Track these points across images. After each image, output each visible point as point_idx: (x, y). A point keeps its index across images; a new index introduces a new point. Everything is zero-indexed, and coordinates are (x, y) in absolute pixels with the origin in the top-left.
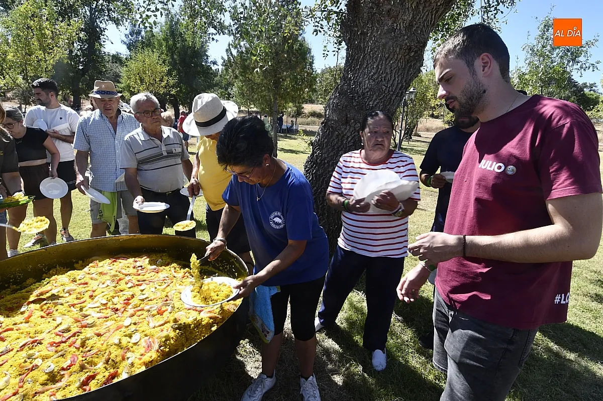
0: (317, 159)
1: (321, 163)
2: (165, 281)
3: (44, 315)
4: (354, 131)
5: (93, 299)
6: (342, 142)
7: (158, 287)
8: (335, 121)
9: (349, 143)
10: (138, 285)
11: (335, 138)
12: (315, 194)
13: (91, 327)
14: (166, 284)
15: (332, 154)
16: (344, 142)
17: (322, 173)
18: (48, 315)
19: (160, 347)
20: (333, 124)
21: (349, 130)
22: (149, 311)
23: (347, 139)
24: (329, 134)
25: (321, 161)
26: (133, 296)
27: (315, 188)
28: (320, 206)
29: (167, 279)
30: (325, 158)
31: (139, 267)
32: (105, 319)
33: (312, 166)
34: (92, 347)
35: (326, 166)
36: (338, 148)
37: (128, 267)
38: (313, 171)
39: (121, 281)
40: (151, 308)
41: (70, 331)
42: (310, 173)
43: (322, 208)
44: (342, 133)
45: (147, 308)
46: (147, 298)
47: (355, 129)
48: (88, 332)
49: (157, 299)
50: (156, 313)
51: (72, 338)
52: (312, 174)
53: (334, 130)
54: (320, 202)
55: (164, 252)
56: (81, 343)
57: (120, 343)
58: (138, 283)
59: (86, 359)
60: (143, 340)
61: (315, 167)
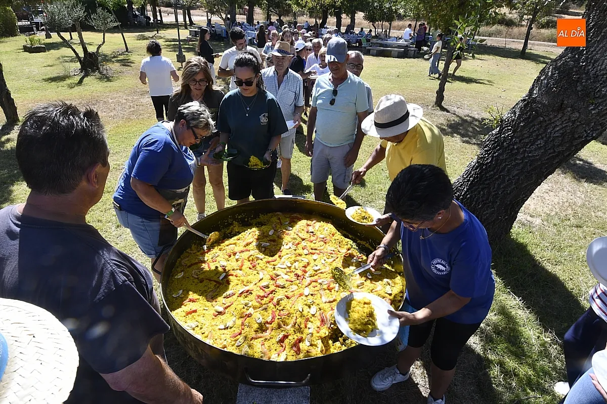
0: (504, 141)
1: (509, 146)
2: (332, 255)
3: (251, 267)
4: (567, 121)
5: (281, 259)
6: (546, 130)
7: (327, 259)
8: (544, 105)
9: (555, 132)
10: (312, 254)
11: (536, 124)
12: (490, 179)
13: (282, 288)
14: (333, 259)
15: (527, 140)
16: (549, 131)
17: (506, 159)
18: (253, 267)
19: (331, 325)
20: (539, 108)
21: (560, 118)
22: (321, 284)
23: (554, 128)
24: (529, 117)
25: (509, 145)
26: (308, 264)
27: (492, 173)
28: (493, 193)
29: (333, 253)
30: (515, 143)
31: (311, 232)
32: (291, 283)
33: (495, 148)
34: (284, 307)
35: (514, 152)
36: (537, 136)
37: (303, 230)
38: (495, 153)
39: (299, 245)
40: (323, 282)
41: (269, 288)
42: (490, 153)
43: (494, 195)
44: (550, 119)
45: (320, 281)
46: (319, 270)
47: (569, 119)
48: (280, 294)
49: (327, 273)
50: (326, 288)
51: (270, 295)
52: (493, 157)
53: (538, 114)
54: (493, 189)
55: (330, 218)
56: (277, 302)
57: (303, 311)
58: (311, 251)
59: (281, 318)
60: (318, 313)
61: (498, 150)
